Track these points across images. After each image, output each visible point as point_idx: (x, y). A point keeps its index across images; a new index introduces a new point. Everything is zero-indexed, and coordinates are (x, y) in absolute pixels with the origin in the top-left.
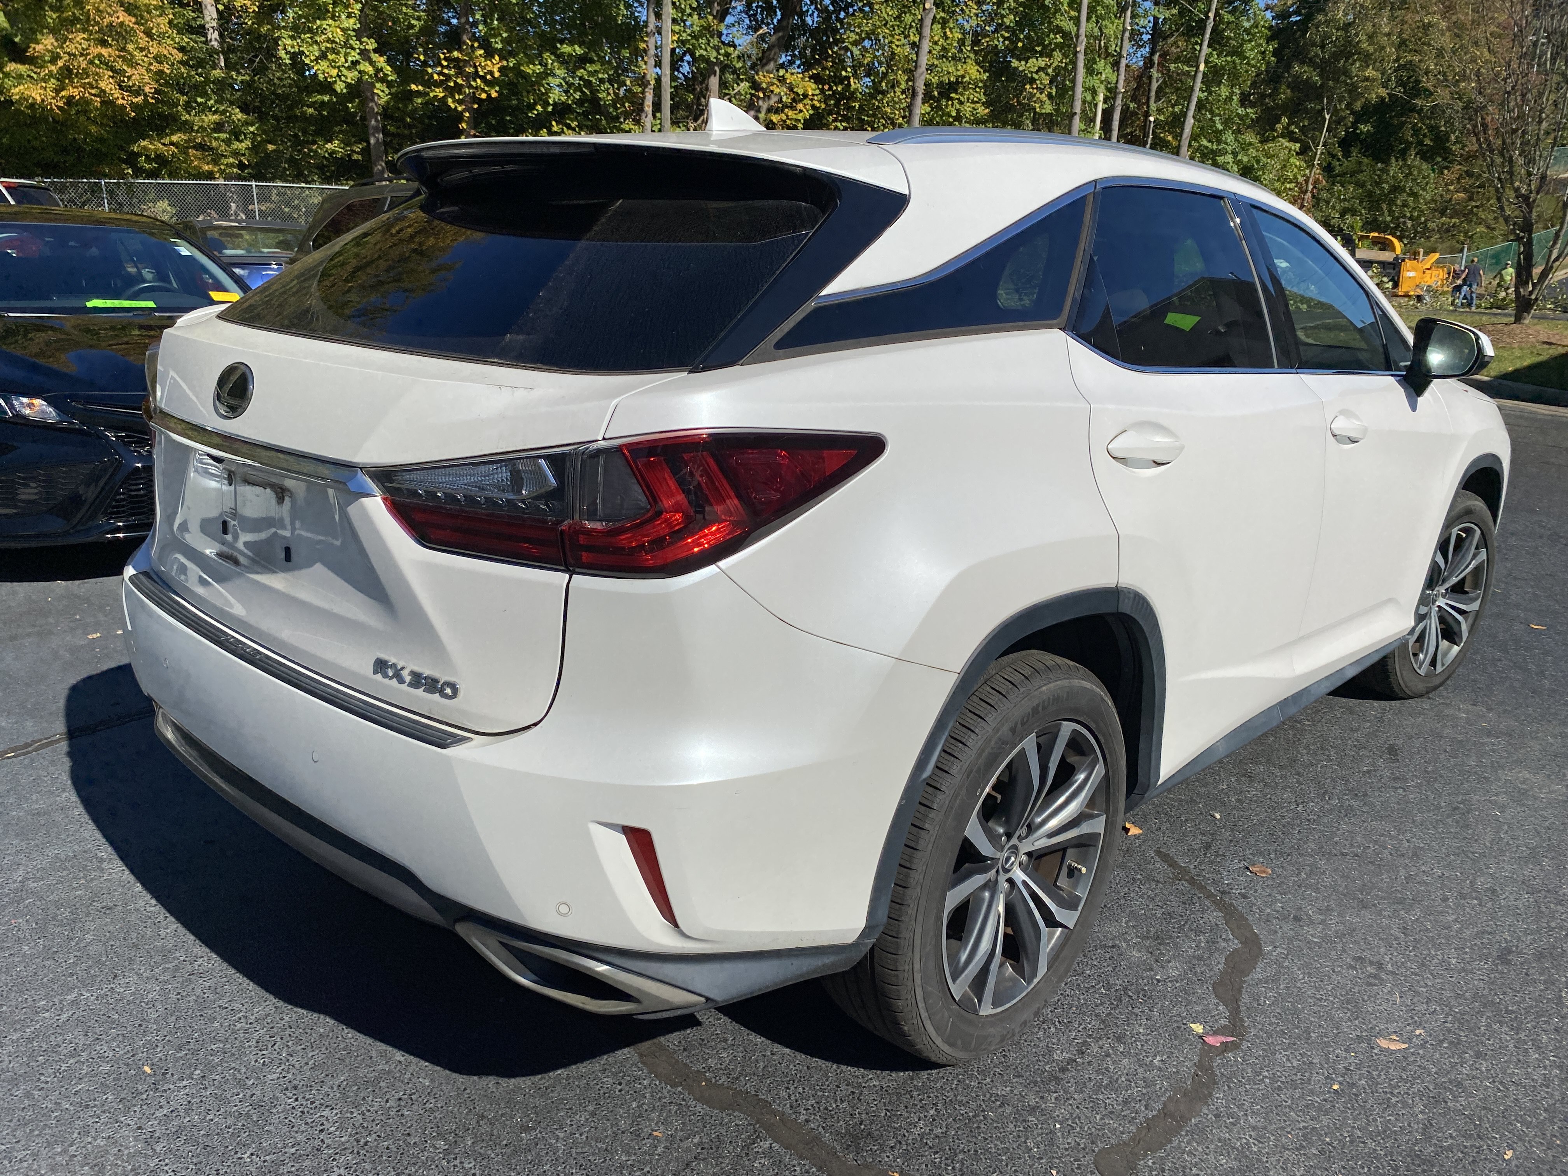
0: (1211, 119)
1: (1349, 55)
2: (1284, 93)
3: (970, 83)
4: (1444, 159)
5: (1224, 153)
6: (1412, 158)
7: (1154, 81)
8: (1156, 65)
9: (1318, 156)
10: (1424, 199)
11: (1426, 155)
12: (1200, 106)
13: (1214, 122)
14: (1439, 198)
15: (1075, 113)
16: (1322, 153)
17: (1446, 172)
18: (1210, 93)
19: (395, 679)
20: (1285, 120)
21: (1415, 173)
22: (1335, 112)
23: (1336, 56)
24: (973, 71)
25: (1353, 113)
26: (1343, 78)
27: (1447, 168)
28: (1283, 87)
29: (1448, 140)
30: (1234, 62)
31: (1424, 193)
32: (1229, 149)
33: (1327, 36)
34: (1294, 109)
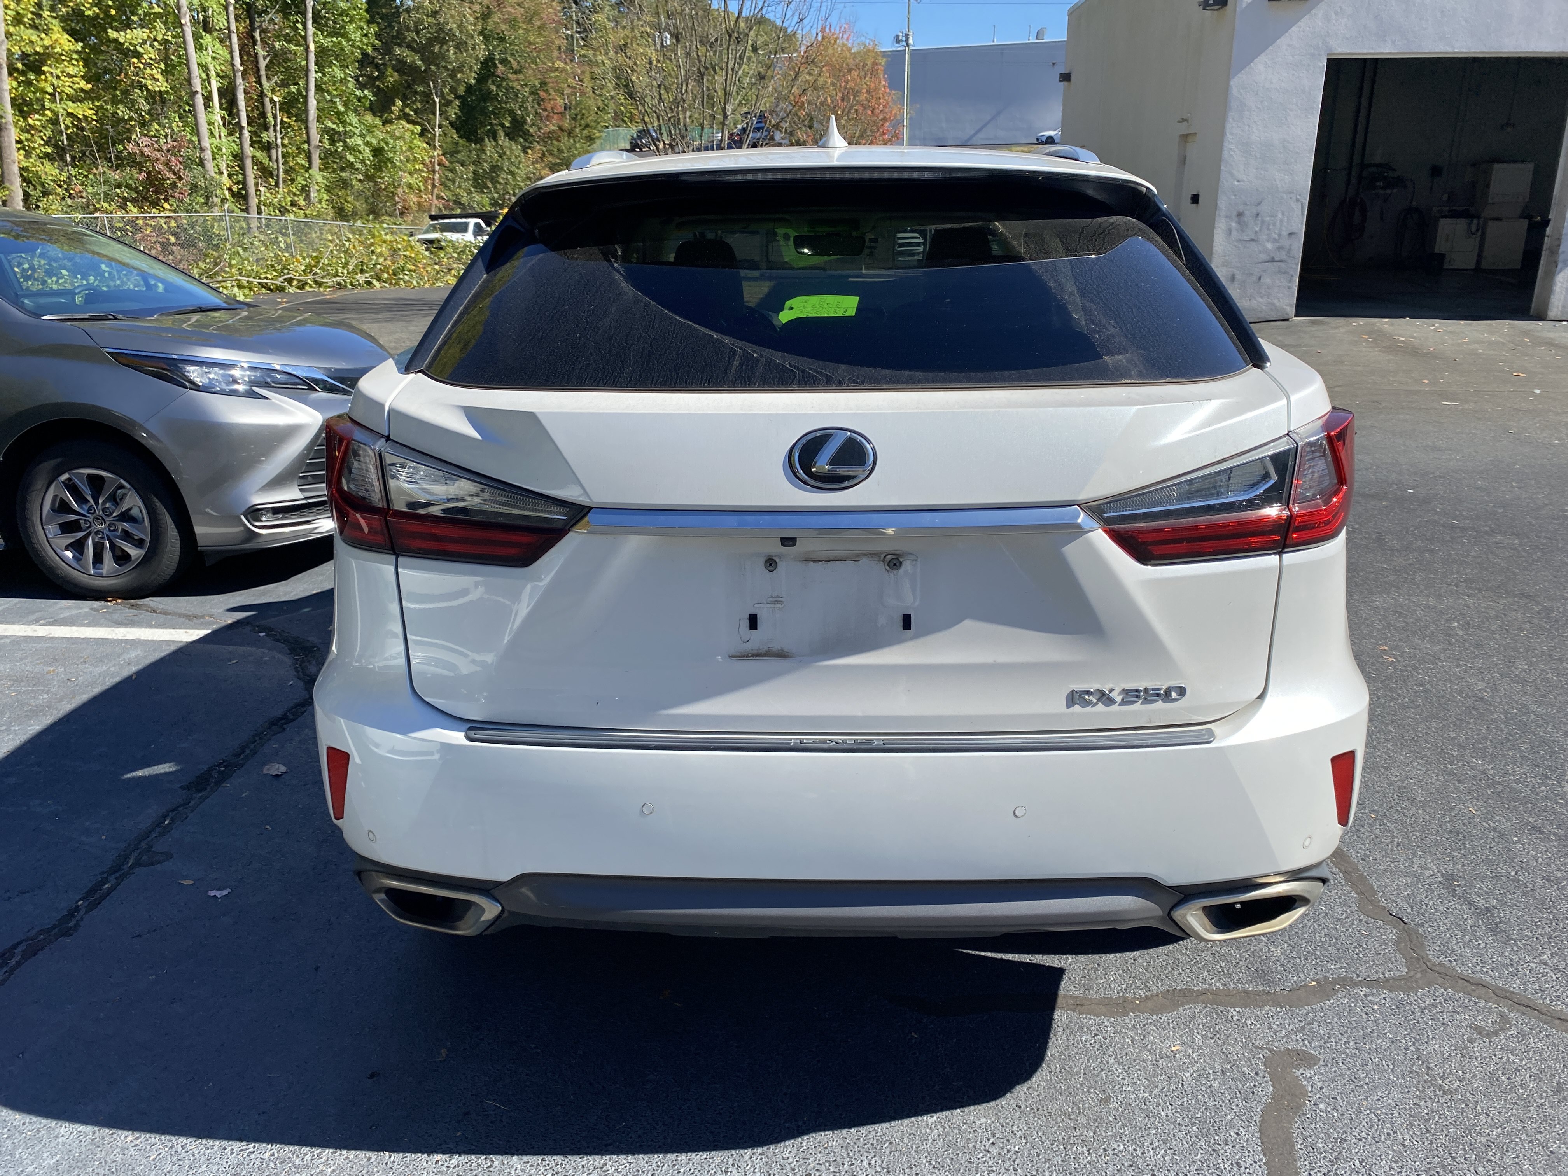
0: (331, 101)
1: (443, 42)
2: (392, 77)
3: (62, 55)
4: (526, 140)
5: (352, 135)
6: (502, 140)
7: (261, 59)
8: (259, 43)
9: (437, 138)
10: (521, 177)
11: (511, 135)
12: (318, 88)
13: (335, 103)
14: (532, 175)
15: (197, 92)
16: (440, 135)
17: (530, 151)
18: (324, 75)
19: (1100, 704)
20: (399, 103)
21: (508, 153)
22: (442, 96)
23: (431, 42)
24: (64, 42)
25: (457, 97)
26: (443, 64)
27: (529, 148)
28: (390, 70)
29: (525, 122)
30: (339, 43)
31: (519, 172)
32: (357, 132)
33: (419, 22)
34: (405, 91)
